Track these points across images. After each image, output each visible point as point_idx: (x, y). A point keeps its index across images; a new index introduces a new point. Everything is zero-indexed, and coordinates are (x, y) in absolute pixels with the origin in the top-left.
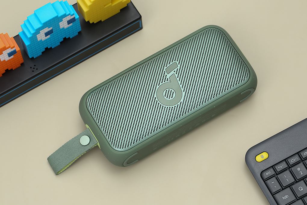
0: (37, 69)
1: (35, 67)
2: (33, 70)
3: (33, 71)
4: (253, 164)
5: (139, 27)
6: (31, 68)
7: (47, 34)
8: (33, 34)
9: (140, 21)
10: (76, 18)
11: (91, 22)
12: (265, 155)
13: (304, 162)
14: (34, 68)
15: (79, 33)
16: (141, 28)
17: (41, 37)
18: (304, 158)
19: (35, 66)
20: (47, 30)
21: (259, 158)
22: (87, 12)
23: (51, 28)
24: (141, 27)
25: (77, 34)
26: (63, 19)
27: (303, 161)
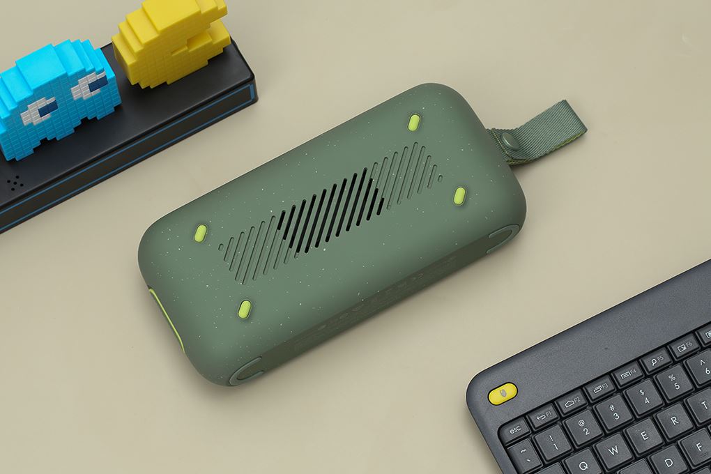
0: (22, 185)
1: (17, 180)
2: (14, 186)
3: (13, 189)
4: (482, 408)
5: (250, 99)
6: (9, 182)
7: (43, 112)
8: (13, 111)
9: (251, 87)
10: (108, 78)
11: (143, 87)
12: (510, 390)
13: (594, 407)
14: (15, 183)
15: (118, 108)
16: (255, 100)
17: (31, 117)
18: (593, 398)
19: (17, 177)
20: (43, 103)
21: (496, 397)
22: (133, 65)
23: (52, 100)
24: (253, 97)
25: (112, 110)
26: (79, 80)
27: (591, 405)
